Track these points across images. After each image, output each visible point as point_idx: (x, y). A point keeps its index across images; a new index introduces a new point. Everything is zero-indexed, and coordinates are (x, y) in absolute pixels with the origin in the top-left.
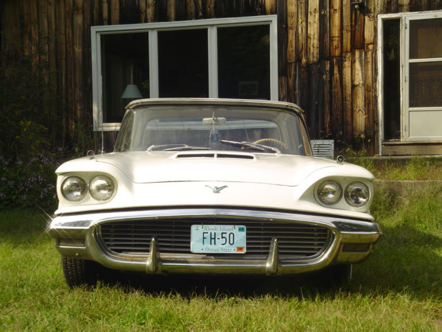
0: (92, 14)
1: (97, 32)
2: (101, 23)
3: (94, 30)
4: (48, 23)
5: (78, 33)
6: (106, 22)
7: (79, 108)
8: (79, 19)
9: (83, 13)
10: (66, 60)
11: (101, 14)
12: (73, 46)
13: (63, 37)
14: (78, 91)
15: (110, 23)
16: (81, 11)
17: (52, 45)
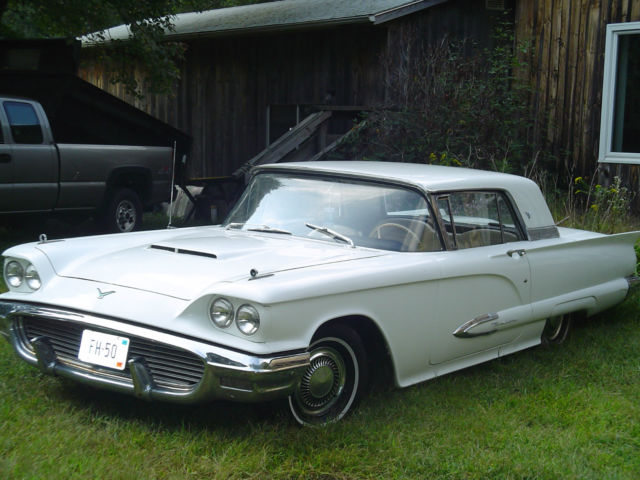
0: (610, 9)
1: (614, 32)
2: (618, 20)
3: (611, 28)
4: (562, 21)
5: (592, 33)
6: (624, 18)
7: (585, 130)
8: (595, 14)
9: (600, 6)
10: (577, 68)
11: (620, 8)
12: (585, 50)
13: (575, 38)
14: (586, 109)
15: (629, 20)
16: (598, 4)
17: (563, 49)
